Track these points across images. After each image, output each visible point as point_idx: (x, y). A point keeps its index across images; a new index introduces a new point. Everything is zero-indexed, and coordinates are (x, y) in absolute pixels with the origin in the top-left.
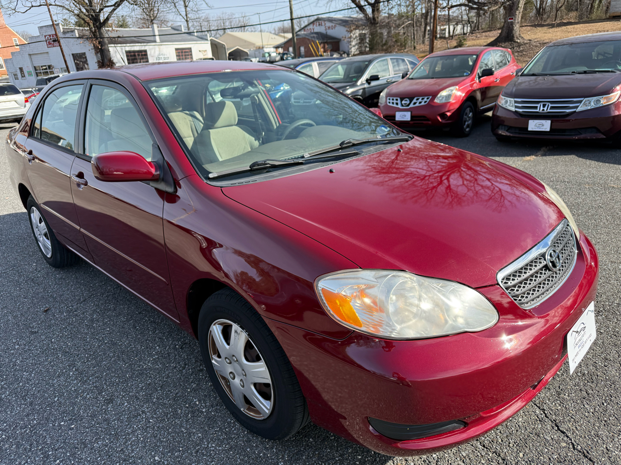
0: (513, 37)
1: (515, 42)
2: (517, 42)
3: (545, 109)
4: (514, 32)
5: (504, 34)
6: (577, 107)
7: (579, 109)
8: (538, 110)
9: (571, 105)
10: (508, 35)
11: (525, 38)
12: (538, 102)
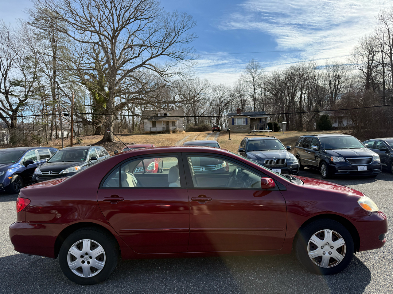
0: (111, 139)
1: (113, 142)
2: (114, 142)
3: (203, 170)
4: (111, 137)
5: (106, 138)
6: (215, 168)
7: (216, 169)
8: (200, 170)
9: (213, 168)
10: (108, 139)
11: (117, 140)
12: (200, 167)
